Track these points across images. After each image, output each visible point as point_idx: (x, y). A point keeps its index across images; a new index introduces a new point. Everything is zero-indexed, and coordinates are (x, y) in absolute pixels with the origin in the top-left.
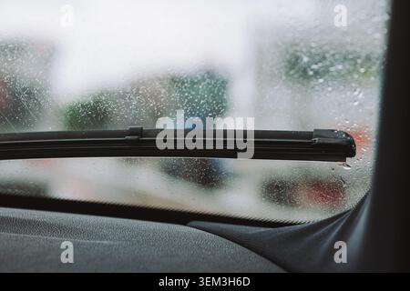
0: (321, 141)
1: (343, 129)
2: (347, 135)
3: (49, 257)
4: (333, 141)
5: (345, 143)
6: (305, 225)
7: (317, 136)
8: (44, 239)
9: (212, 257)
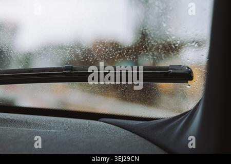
0: (174, 72)
1: (187, 65)
2: (189, 68)
3: (21, 139)
4: (180, 72)
5: (187, 73)
6: (165, 119)
7: (172, 69)
8: (18, 130)
9: (113, 138)
